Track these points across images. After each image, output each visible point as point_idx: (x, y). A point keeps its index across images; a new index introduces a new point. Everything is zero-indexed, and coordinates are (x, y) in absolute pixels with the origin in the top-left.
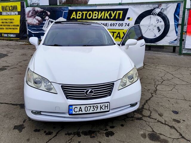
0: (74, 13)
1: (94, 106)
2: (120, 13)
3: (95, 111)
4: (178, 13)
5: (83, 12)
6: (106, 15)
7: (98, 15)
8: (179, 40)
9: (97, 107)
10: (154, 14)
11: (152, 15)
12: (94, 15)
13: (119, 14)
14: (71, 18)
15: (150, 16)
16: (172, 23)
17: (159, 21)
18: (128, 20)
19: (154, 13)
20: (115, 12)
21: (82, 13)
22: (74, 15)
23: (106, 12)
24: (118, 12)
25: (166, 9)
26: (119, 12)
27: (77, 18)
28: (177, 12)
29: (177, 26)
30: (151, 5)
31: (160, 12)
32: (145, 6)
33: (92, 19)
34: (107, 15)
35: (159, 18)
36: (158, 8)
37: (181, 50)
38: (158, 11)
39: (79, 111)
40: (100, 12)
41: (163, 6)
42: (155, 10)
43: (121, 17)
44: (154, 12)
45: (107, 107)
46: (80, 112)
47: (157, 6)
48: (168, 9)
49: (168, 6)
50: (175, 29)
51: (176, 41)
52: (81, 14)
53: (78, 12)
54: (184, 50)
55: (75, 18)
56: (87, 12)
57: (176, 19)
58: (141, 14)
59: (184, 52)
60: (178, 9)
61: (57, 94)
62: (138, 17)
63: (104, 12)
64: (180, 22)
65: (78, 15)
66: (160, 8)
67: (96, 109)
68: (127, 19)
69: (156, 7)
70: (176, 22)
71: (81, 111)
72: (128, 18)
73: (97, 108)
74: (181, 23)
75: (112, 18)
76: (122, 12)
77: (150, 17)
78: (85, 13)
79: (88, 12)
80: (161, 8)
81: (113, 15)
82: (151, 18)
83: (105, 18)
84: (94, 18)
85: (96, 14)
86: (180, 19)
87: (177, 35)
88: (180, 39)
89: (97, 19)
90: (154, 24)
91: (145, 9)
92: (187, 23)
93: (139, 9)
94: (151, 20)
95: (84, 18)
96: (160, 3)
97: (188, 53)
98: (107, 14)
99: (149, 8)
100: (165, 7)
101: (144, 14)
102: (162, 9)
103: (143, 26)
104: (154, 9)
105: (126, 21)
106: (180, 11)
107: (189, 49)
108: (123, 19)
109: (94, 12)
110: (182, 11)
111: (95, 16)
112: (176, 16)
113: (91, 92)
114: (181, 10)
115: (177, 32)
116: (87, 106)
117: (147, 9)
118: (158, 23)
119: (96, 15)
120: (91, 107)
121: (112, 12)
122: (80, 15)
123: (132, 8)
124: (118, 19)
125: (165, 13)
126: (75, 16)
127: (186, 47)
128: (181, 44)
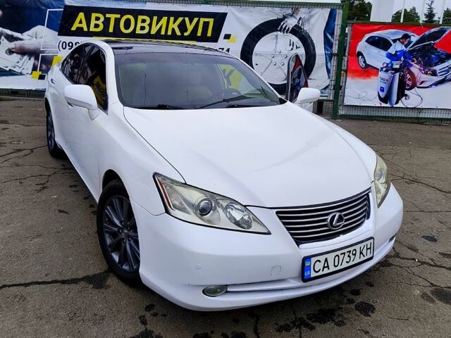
0: (81, 16)
1: (350, 252)
2: (208, 23)
3: (351, 264)
4: (331, 31)
5: (108, 16)
6: (171, 26)
7: (150, 25)
8: (332, 88)
9: (354, 252)
10: (283, 30)
11: (280, 31)
12: (139, 24)
13: (206, 24)
14: (73, 28)
15: (275, 33)
16: (320, 50)
17: (295, 46)
18: (227, 40)
19: (284, 27)
20: (196, 20)
21: (105, 18)
22: (81, 22)
23: (172, 19)
24: (202, 20)
25: (308, 20)
26: (206, 20)
27: (91, 30)
28: (329, 29)
29: (329, 57)
30: (277, 10)
31: (296, 26)
32: (265, 9)
33: (134, 35)
34: (174, 26)
35: (295, 39)
36: (292, 16)
37: (335, 109)
38: (291, 23)
39: (324, 267)
40: (155, 18)
41: (303, 13)
42: (286, 20)
43: (209, 34)
44: (285, 25)
45: (370, 248)
46: (326, 271)
47: (290, 11)
48: (312, 21)
49: (313, 13)
50: (327, 63)
51: (327, 90)
52: (102, 19)
53: (94, 15)
54: (341, 108)
55: (85, 29)
56: (118, 16)
57: (328, 44)
58: (257, 28)
59: (341, 112)
60: (332, 21)
61: (269, 233)
62: (249, 36)
63: (165, 19)
64: (335, 49)
65: (93, 22)
66: (296, 18)
67: (352, 257)
68: (224, 38)
69: (288, 15)
70: (327, 50)
71: (328, 267)
72: (226, 35)
73: (355, 255)
74: (336, 52)
75: (186, 34)
76: (211, 21)
77: (277, 36)
78: (113, 17)
79: (122, 17)
80: (298, 18)
81: (190, 28)
82: (277, 39)
83: (169, 33)
84: (138, 31)
85: (144, 21)
86: (334, 42)
87: (329, 78)
88: (334, 86)
89: (148, 36)
90: (285, 52)
91: (264, 16)
92: (349, 53)
93: (251, 15)
94: (276, 43)
95: (111, 30)
96: (296, 7)
97: (348, 113)
98: (174, 23)
99: (273, 16)
100: (307, 16)
101: (263, 28)
102: (300, 19)
103: (260, 55)
104: (285, 17)
105: (222, 42)
106: (336, 26)
107: (350, 106)
108: (215, 39)
109: (140, 18)
110: (339, 26)
111: (143, 28)
112: (328, 35)
113: (340, 219)
114: (336, 23)
115: (328, 71)
116: (339, 253)
117: (268, 16)
118: (292, 49)
119: (145, 25)
120: (344, 253)
121: (187, 19)
122: (100, 22)
123: (235, 12)
124: (204, 38)
125: (306, 28)
126: (84, 25)
127: (347, 102)
128: (336, 95)
